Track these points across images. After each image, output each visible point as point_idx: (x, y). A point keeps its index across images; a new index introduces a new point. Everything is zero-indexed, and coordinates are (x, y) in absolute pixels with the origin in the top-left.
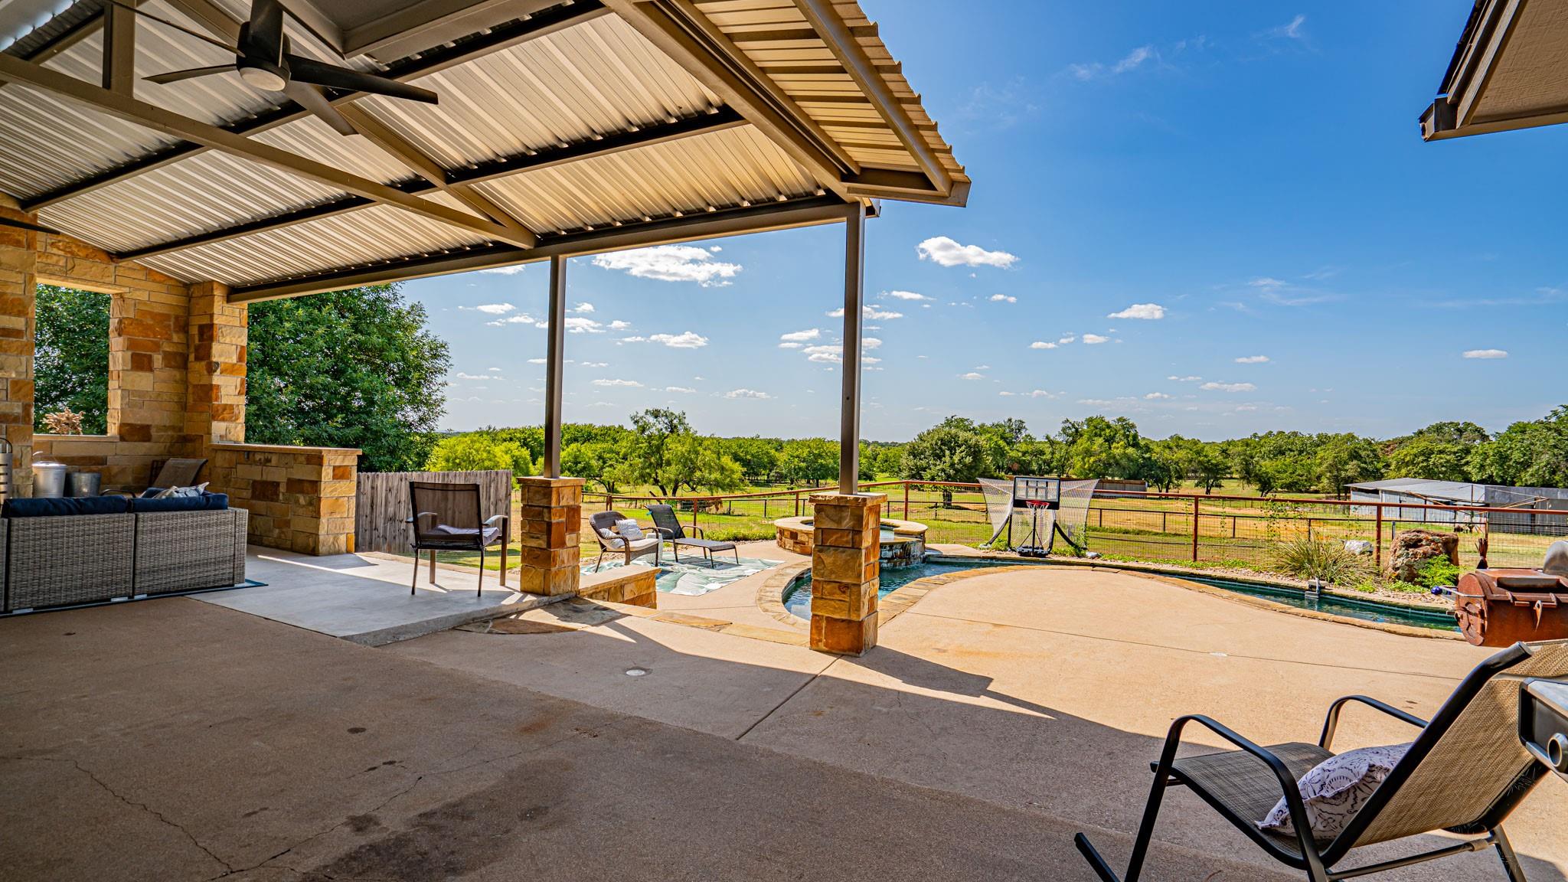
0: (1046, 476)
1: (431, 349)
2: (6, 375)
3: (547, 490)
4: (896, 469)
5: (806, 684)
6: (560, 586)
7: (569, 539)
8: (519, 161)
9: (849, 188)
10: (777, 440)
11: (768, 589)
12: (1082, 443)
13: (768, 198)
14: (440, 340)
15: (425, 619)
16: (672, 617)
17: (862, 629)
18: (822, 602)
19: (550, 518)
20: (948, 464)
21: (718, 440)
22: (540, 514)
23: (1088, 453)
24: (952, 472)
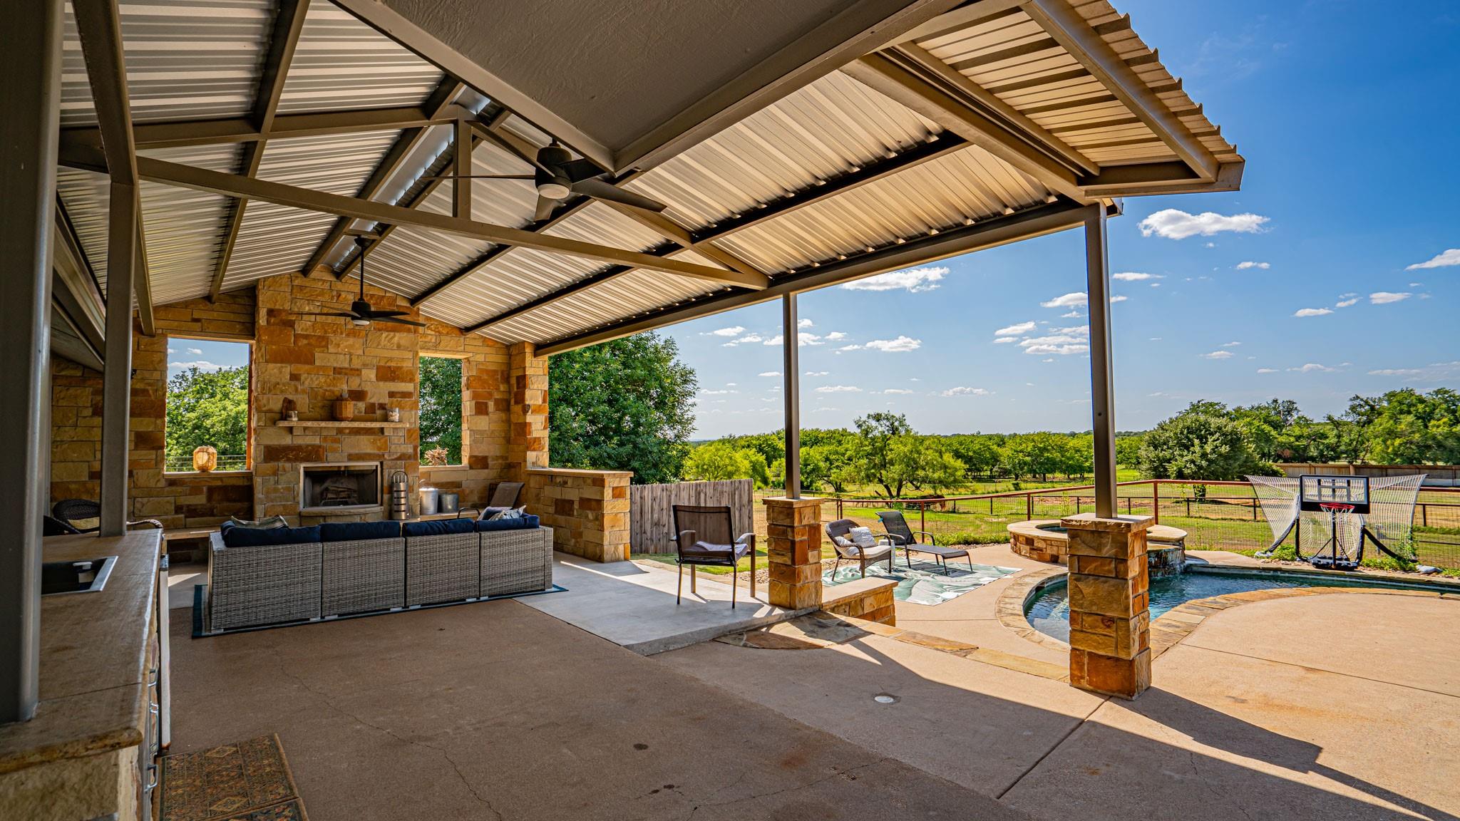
0: (1331, 463)
1: (682, 376)
2: (404, 426)
3: (789, 511)
4: (1134, 461)
5: (1073, 730)
6: (805, 601)
7: (812, 556)
8: (752, 215)
9: (1086, 191)
10: (998, 435)
11: (1007, 600)
12: (1382, 423)
13: (993, 214)
14: (688, 367)
15: (690, 630)
16: (914, 637)
17: (1133, 668)
18: (1082, 635)
19: (794, 537)
20: (1198, 455)
21: (938, 438)
22: (785, 533)
23: (1392, 434)
24: (1204, 463)
